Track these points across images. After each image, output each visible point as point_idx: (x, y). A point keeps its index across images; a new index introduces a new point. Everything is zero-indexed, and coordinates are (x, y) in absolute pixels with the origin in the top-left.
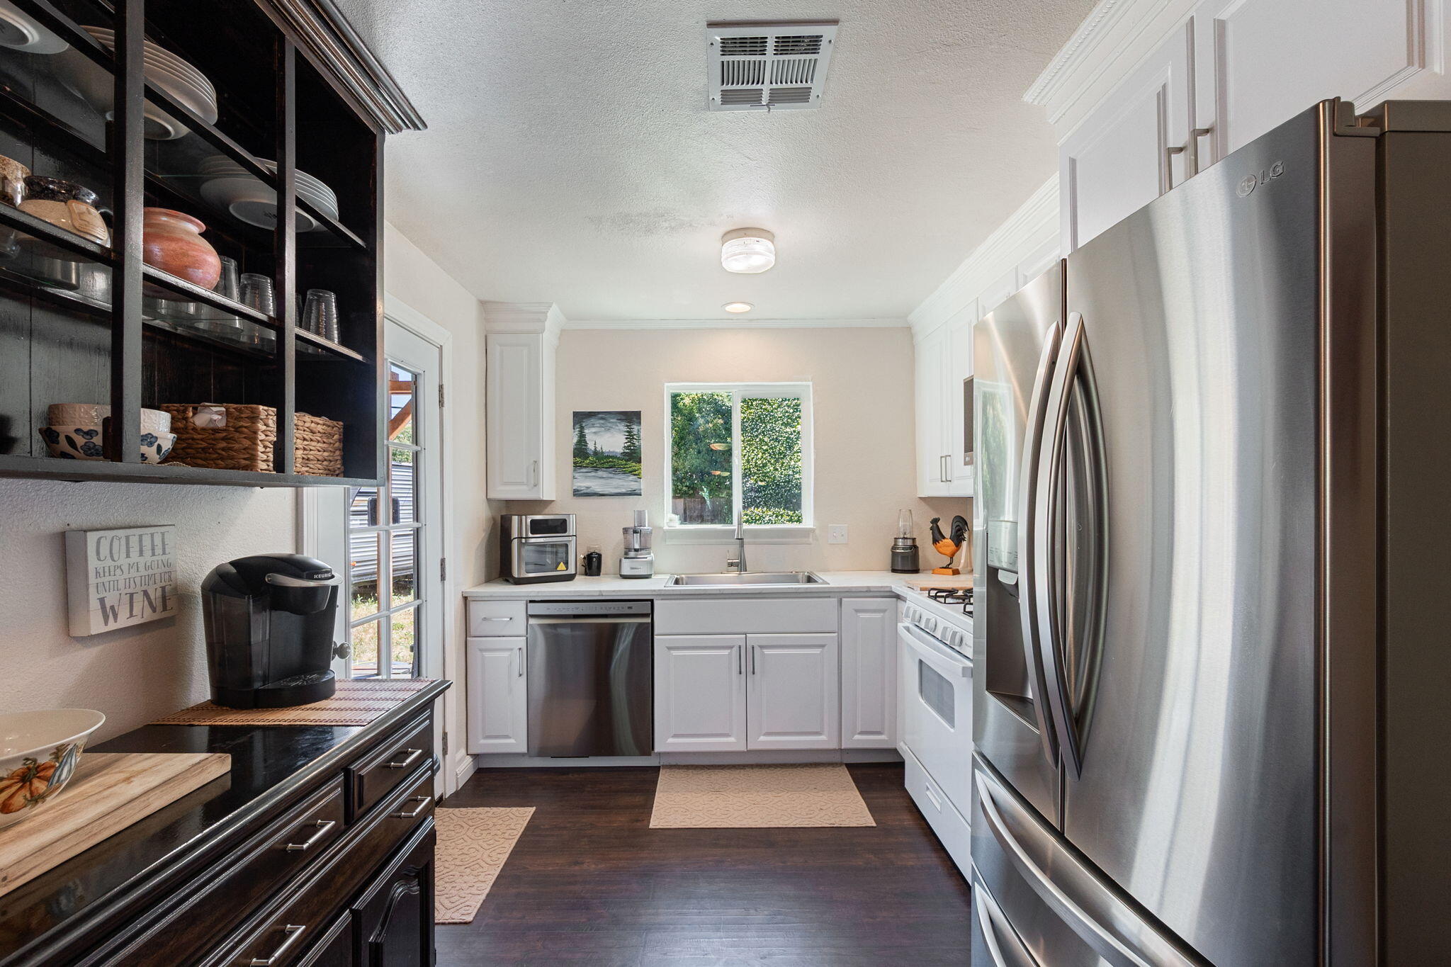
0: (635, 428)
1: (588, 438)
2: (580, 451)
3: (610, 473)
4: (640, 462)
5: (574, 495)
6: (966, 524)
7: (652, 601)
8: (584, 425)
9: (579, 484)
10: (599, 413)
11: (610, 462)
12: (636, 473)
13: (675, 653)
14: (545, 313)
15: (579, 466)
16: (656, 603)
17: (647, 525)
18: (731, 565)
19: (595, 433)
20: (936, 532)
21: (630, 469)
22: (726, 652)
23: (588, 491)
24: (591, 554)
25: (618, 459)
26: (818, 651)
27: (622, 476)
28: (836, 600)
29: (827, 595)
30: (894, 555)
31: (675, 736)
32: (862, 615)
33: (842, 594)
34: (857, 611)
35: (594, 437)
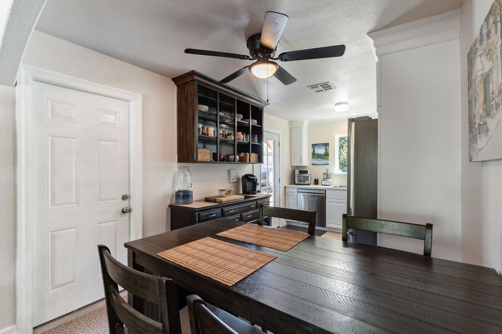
0: (327, 147)
1: (315, 150)
2: (314, 154)
4: (329, 156)
5: (312, 165)
8: (314, 147)
9: (313, 162)
10: (318, 144)
11: (321, 156)
12: (328, 159)
13: (331, 203)
14: (304, 122)
15: (313, 157)
16: (327, 191)
17: (329, 172)
19: (317, 149)
21: (326, 158)
23: (315, 164)
24: (316, 179)
25: (323, 155)
27: (324, 160)
31: (331, 224)
35: (317, 150)
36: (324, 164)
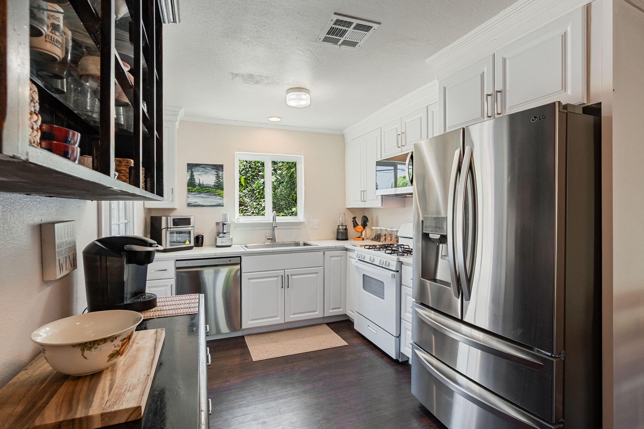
0: (220, 173)
1: (195, 177)
2: (191, 184)
3: (207, 195)
4: (223, 190)
5: (188, 206)
6: (368, 219)
7: (240, 257)
8: (193, 170)
9: (190, 201)
10: (201, 164)
11: (207, 189)
12: (221, 195)
13: (252, 281)
14: (178, 112)
15: (191, 191)
16: (243, 258)
17: (228, 221)
18: (269, 239)
19: (199, 175)
20: (355, 222)
21: (218, 193)
22: (276, 279)
23: (196, 204)
24: (199, 236)
25: (212, 188)
26: (315, 275)
27: (213, 197)
28: (322, 252)
29: (319, 250)
30: (338, 232)
31: (252, 320)
32: (333, 258)
33: (324, 250)
34: (331, 257)
35: (199, 177)
36: (215, 204)
